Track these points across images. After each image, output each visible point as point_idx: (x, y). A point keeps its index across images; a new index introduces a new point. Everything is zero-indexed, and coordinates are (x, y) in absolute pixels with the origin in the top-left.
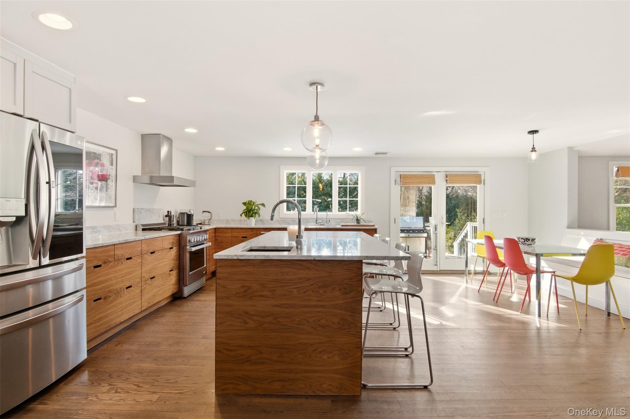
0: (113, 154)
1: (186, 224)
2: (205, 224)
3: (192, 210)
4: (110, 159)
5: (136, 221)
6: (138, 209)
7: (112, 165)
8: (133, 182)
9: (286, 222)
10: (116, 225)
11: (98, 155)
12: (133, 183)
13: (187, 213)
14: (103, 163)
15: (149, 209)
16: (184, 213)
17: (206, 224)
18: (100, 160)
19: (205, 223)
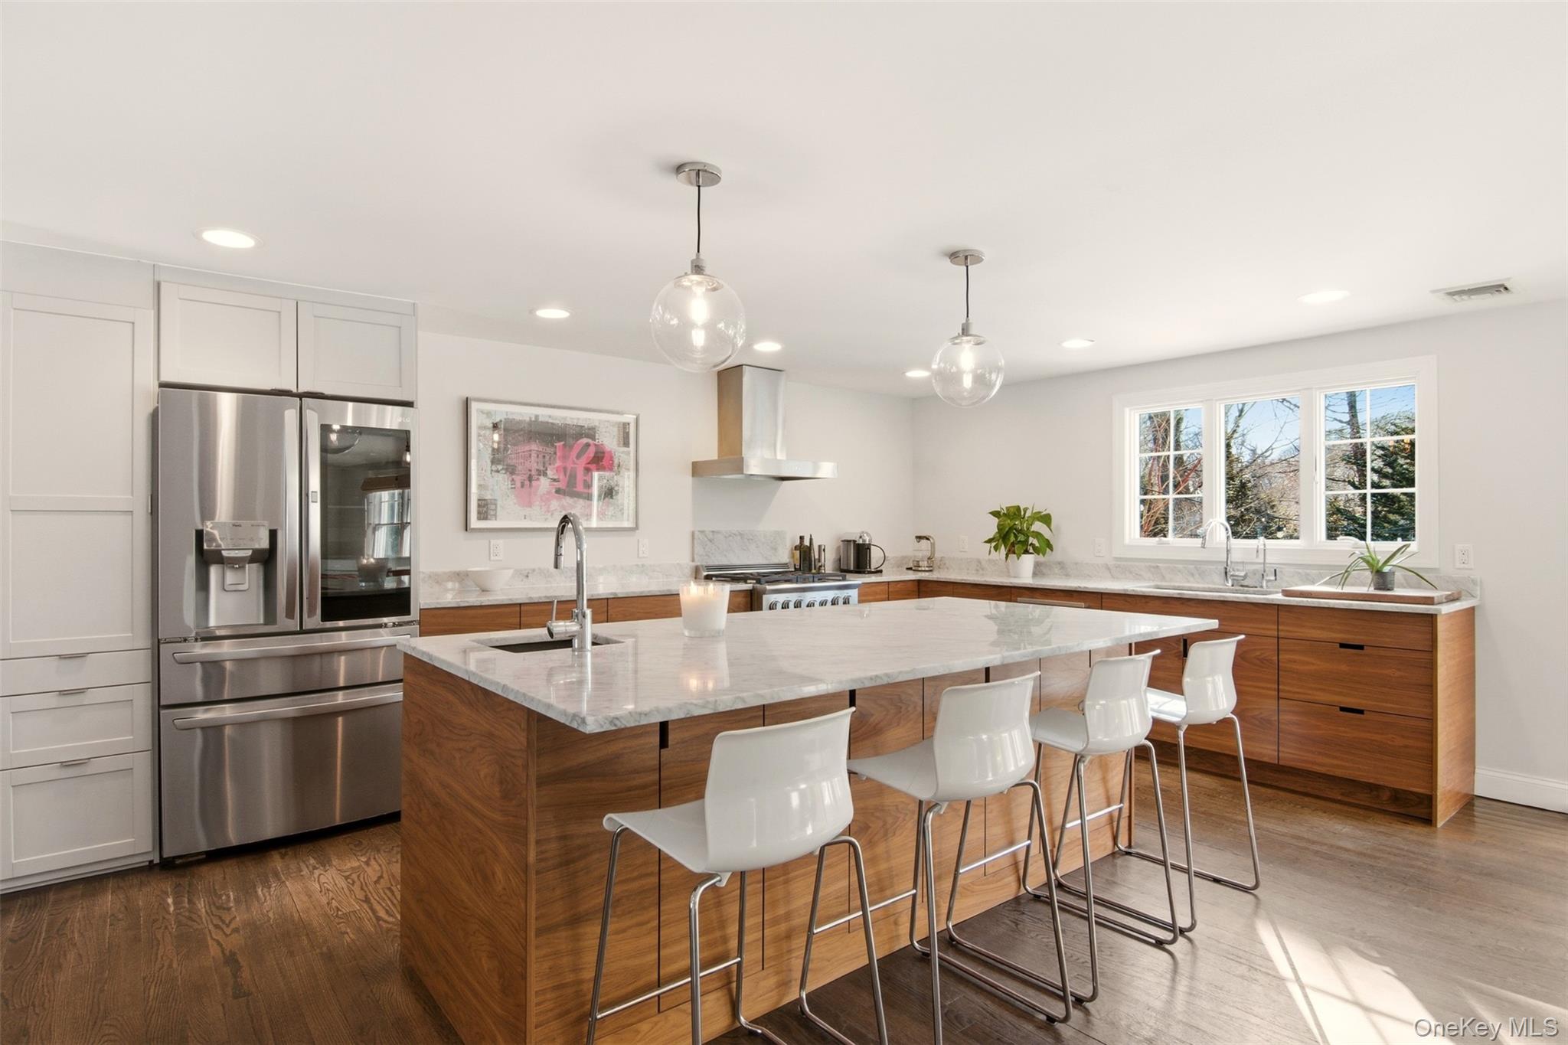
0: (629, 424)
1: (852, 568)
2: (920, 569)
3: (867, 534)
4: (622, 433)
5: (696, 559)
6: (702, 532)
7: (626, 444)
8: (693, 476)
9: (1131, 573)
10: (637, 565)
11: (589, 429)
12: (690, 478)
13: (854, 541)
14: (602, 445)
15: (737, 533)
16: (850, 541)
17: (923, 569)
18: (594, 439)
19: (919, 567)
